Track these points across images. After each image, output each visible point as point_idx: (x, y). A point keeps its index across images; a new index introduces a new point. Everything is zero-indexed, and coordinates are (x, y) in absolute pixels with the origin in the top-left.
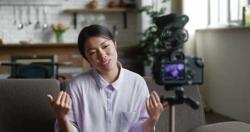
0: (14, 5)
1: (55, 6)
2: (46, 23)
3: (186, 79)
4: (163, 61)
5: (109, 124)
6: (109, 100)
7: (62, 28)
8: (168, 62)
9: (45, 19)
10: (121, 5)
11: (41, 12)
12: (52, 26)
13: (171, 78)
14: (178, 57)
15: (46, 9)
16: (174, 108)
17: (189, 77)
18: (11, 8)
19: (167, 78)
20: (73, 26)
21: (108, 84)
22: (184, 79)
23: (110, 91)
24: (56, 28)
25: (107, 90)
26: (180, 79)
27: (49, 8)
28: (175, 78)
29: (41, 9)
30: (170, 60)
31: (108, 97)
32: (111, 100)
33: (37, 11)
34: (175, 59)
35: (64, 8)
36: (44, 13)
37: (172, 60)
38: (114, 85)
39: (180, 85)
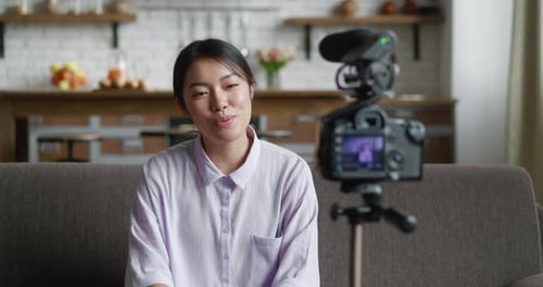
0: (179, 9)
1: (266, 10)
2: (245, 47)
3: (387, 170)
4: (339, 130)
5: (224, 260)
6: (225, 209)
7: (279, 59)
8: (350, 131)
9: (244, 38)
10: (408, 9)
11: (235, 23)
12: (258, 54)
13: (355, 165)
14: (371, 122)
15: (247, 17)
16: (359, 229)
17: (393, 164)
18: (172, 14)
19: (348, 166)
20: (302, 54)
21: (223, 175)
22: (382, 169)
23: (227, 191)
24: (267, 59)
25: (221, 187)
26: (374, 169)
27: (253, 15)
28: (364, 165)
29: (235, 16)
30: (354, 127)
31: (222, 204)
32: (229, 210)
33: (228, 21)
34: (365, 125)
35: (284, 14)
36: (242, 26)
37: (358, 127)
38: (236, 177)
39: (373, 181)
